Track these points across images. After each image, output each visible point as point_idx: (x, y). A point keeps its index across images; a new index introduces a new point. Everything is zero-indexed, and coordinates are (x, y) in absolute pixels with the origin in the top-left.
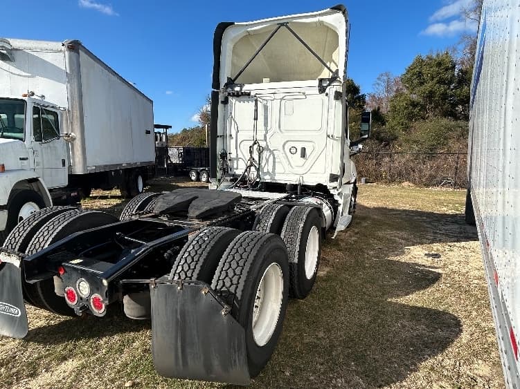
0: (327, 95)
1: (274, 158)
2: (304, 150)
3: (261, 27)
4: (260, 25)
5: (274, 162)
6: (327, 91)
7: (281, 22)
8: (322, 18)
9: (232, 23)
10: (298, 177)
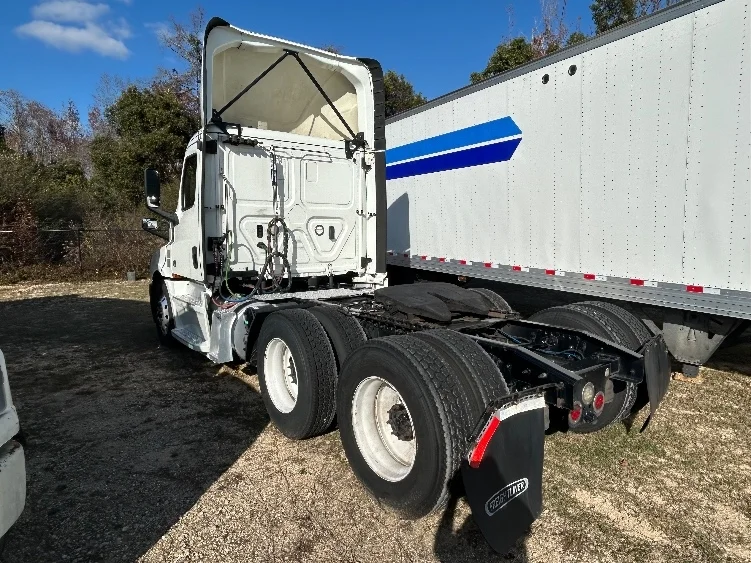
0: (355, 160)
1: (295, 242)
2: (332, 229)
3: (263, 44)
4: (261, 41)
5: (295, 248)
6: (354, 156)
7: (291, 49)
8: (342, 64)
9: (226, 24)
10: (325, 266)
